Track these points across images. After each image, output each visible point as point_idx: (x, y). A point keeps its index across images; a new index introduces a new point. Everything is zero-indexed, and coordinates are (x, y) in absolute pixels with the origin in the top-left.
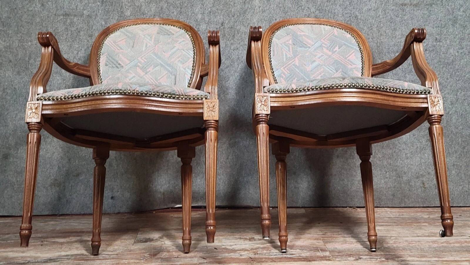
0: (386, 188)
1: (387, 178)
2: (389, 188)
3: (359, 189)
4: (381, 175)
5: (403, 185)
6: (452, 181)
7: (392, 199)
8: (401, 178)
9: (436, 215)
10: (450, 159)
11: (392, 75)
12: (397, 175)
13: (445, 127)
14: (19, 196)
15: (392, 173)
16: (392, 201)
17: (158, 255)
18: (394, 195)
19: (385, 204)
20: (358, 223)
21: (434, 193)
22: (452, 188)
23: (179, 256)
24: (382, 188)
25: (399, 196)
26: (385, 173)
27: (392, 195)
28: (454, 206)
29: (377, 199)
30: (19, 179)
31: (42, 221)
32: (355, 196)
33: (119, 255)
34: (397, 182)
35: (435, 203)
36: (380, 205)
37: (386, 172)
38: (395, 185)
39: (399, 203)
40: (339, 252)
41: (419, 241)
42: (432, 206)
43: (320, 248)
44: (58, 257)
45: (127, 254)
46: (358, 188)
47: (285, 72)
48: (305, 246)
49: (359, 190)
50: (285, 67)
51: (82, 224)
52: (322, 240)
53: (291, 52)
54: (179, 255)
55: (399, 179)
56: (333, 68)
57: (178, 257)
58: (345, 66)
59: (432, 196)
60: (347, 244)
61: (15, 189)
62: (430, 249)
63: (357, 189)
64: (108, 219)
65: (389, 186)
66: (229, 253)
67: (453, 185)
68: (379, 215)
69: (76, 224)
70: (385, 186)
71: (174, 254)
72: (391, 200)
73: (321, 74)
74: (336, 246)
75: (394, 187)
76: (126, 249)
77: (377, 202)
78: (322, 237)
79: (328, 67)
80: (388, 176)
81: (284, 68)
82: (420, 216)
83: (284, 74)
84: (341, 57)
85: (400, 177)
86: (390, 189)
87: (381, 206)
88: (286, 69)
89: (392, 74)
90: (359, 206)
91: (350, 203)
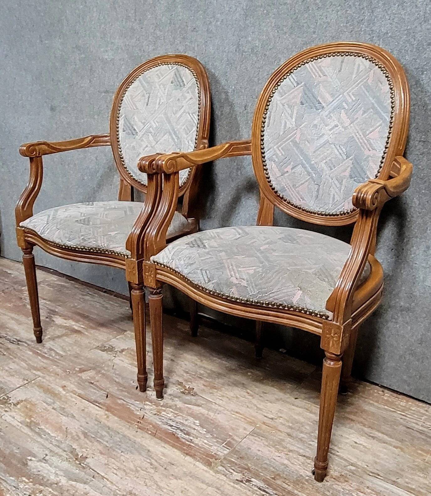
17: (85, 372)
23: (95, 383)
43: (232, 438)
47: (278, 152)
48: (221, 428)
50: (280, 146)
52: (257, 427)
53: (294, 120)
54: (98, 381)
56: (344, 150)
58: (361, 150)
60: (273, 449)
71: (97, 377)
73: (326, 158)
78: (264, 423)
79: (338, 147)
81: (278, 148)
83: (277, 157)
84: (360, 132)
88: (280, 148)
90: (396, 390)
91: (385, 381)
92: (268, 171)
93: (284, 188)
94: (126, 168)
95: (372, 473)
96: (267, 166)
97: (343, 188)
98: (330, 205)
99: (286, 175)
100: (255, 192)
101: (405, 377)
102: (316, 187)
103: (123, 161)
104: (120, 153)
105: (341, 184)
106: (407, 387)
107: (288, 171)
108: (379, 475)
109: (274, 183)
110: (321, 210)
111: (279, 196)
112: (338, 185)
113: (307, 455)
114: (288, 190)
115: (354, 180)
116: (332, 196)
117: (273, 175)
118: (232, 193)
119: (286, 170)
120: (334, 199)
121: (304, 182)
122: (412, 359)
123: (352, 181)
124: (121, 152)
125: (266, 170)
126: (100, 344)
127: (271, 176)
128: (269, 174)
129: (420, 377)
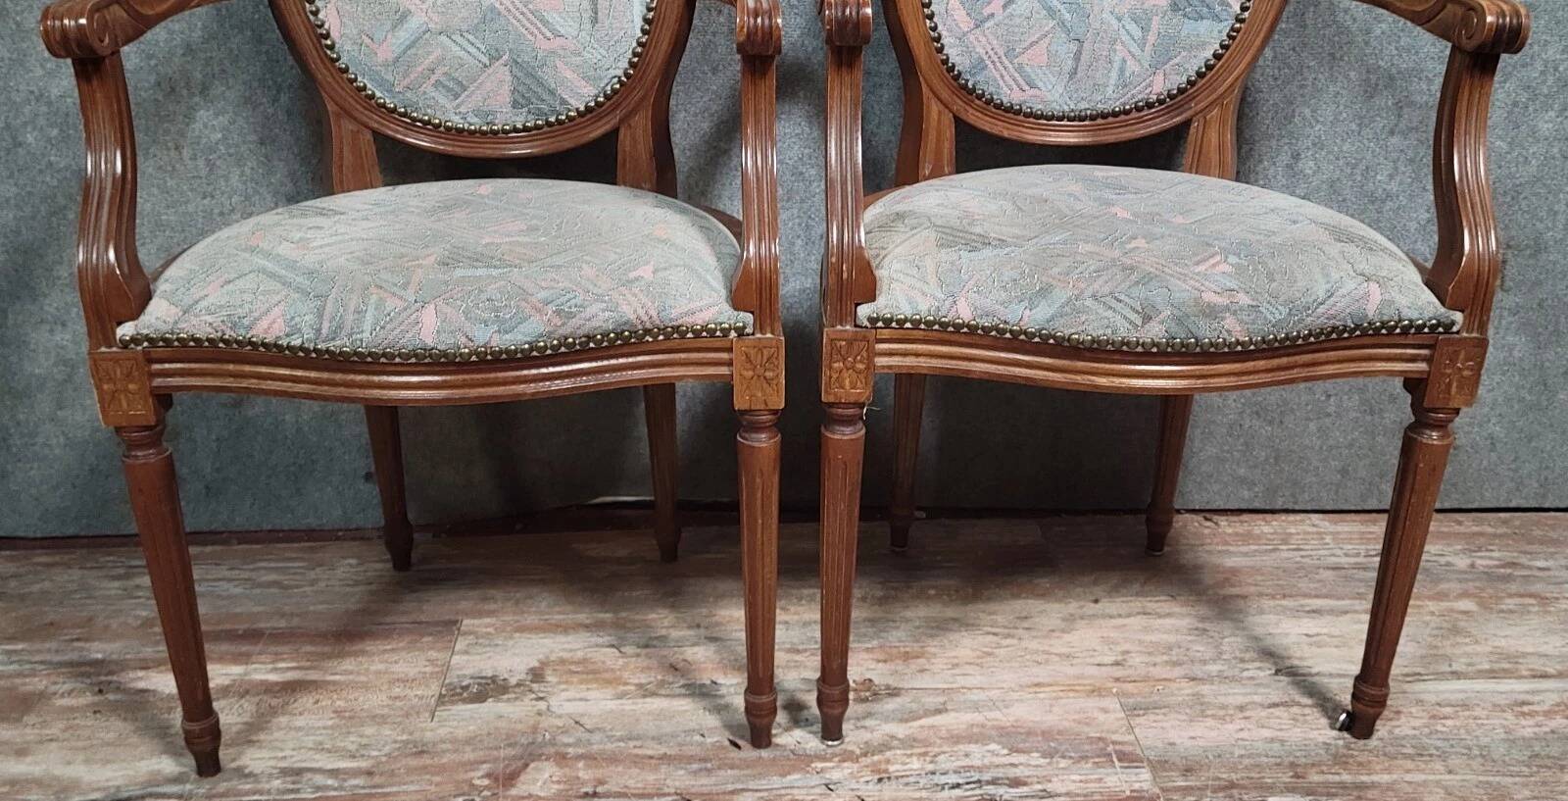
0: (1321, 448)
1: (1329, 415)
2: (1331, 448)
3: (1228, 452)
4: (1309, 407)
5: (1379, 439)
6: (1551, 426)
7: (1338, 485)
8: (1376, 416)
9: (1496, 554)
10: (1556, 353)
11: (1395, 52)
12: (1364, 405)
13: (1556, 242)
14: (33, 472)
15: (1350, 399)
16: (1337, 492)
17: (522, 778)
18: (1347, 472)
19: (1313, 499)
20: (1232, 597)
21: (1485, 463)
22: (1549, 448)
23: (599, 789)
24: (1307, 447)
25: (1363, 473)
26: (1323, 398)
27: (1339, 472)
28: (1547, 505)
29: (1288, 485)
30: (21, 417)
31: (115, 572)
32: (1212, 476)
33: (377, 780)
34: (1361, 429)
35: (1482, 496)
36: (1295, 503)
37: (1329, 396)
38: (1353, 439)
39: (1362, 496)
40: (1188, 771)
41: (1465, 706)
42: (1470, 506)
43: (1114, 743)
44: (150, 783)
45: (410, 771)
46: (1226, 448)
48: (1060, 732)
49: (1228, 455)
51: (258, 591)
52: (1117, 694)
54: (601, 782)
55: (1369, 418)
57: (595, 794)
59: (1475, 475)
60: (1210, 722)
61: (14, 450)
62: (1515, 754)
63: (1223, 451)
64: (353, 561)
65: (1331, 442)
66: (783, 775)
67: (1554, 440)
68: (1296, 556)
69: (238, 590)
70: (1319, 443)
71: (581, 774)
72: (1334, 488)
74: (1173, 735)
75: (1351, 446)
76: (405, 737)
77: (1287, 494)
78: (1117, 680)
80: (1331, 409)
82: (1443, 560)
85: (1372, 413)
86: (1334, 452)
87: (1297, 508)
89: (1397, 49)
90: (1222, 507)
91: (1196, 496)
92: (935, 19)
93: (983, 60)
94: (346, 70)
95: (1407, 675)
96: (933, 8)
97: (1151, 38)
98: (1110, 90)
99: (987, 25)
100: (801, 94)
101: (1242, 471)
102: (1074, 47)
103: (332, 47)
104: (312, 17)
105: (1145, 30)
106: (1246, 494)
107: (993, 15)
108: (1419, 674)
109: (953, 53)
110: (1083, 105)
111: (965, 87)
112: (1137, 33)
113: (1276, 700)
114: (991, 66)
115: (1185, 15)
116: (1116, 65)
117: (950, 30)
118: (715, 107)
119: (987, 11)
120: (1122, 70)
121: (1040, 39)
122: (1256, 423)
123: (1177, 19)
124: (316, 13)
125: (931, 17)
126: (434, 689)
127: (944, 33)
128: (940, 28)
129: (1276, 459)
